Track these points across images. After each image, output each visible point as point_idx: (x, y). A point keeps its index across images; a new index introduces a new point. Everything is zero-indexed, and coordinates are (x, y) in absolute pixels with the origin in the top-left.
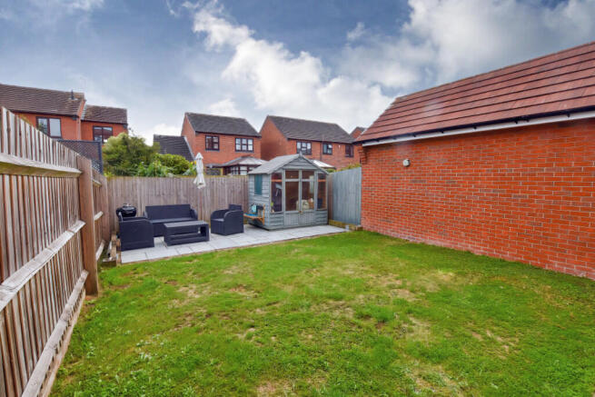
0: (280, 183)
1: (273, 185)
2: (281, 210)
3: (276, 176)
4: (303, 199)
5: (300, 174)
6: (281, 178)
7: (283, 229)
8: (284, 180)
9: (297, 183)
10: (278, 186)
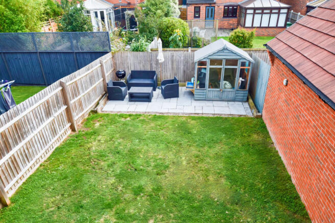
0: (205, 69)
1: (199, 69)
2: (204, 87)
3: (202, 63)
4: (224, 80)
5: (224, 62)
6: (206, 65)
7: (205, 100)
8: (209, 66)
9: (221, 69)
10: (203, 71)
